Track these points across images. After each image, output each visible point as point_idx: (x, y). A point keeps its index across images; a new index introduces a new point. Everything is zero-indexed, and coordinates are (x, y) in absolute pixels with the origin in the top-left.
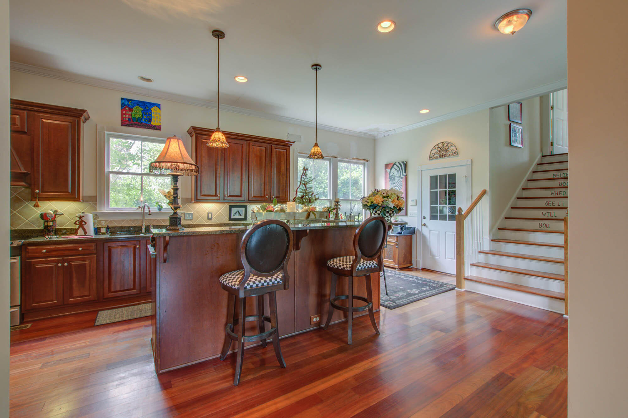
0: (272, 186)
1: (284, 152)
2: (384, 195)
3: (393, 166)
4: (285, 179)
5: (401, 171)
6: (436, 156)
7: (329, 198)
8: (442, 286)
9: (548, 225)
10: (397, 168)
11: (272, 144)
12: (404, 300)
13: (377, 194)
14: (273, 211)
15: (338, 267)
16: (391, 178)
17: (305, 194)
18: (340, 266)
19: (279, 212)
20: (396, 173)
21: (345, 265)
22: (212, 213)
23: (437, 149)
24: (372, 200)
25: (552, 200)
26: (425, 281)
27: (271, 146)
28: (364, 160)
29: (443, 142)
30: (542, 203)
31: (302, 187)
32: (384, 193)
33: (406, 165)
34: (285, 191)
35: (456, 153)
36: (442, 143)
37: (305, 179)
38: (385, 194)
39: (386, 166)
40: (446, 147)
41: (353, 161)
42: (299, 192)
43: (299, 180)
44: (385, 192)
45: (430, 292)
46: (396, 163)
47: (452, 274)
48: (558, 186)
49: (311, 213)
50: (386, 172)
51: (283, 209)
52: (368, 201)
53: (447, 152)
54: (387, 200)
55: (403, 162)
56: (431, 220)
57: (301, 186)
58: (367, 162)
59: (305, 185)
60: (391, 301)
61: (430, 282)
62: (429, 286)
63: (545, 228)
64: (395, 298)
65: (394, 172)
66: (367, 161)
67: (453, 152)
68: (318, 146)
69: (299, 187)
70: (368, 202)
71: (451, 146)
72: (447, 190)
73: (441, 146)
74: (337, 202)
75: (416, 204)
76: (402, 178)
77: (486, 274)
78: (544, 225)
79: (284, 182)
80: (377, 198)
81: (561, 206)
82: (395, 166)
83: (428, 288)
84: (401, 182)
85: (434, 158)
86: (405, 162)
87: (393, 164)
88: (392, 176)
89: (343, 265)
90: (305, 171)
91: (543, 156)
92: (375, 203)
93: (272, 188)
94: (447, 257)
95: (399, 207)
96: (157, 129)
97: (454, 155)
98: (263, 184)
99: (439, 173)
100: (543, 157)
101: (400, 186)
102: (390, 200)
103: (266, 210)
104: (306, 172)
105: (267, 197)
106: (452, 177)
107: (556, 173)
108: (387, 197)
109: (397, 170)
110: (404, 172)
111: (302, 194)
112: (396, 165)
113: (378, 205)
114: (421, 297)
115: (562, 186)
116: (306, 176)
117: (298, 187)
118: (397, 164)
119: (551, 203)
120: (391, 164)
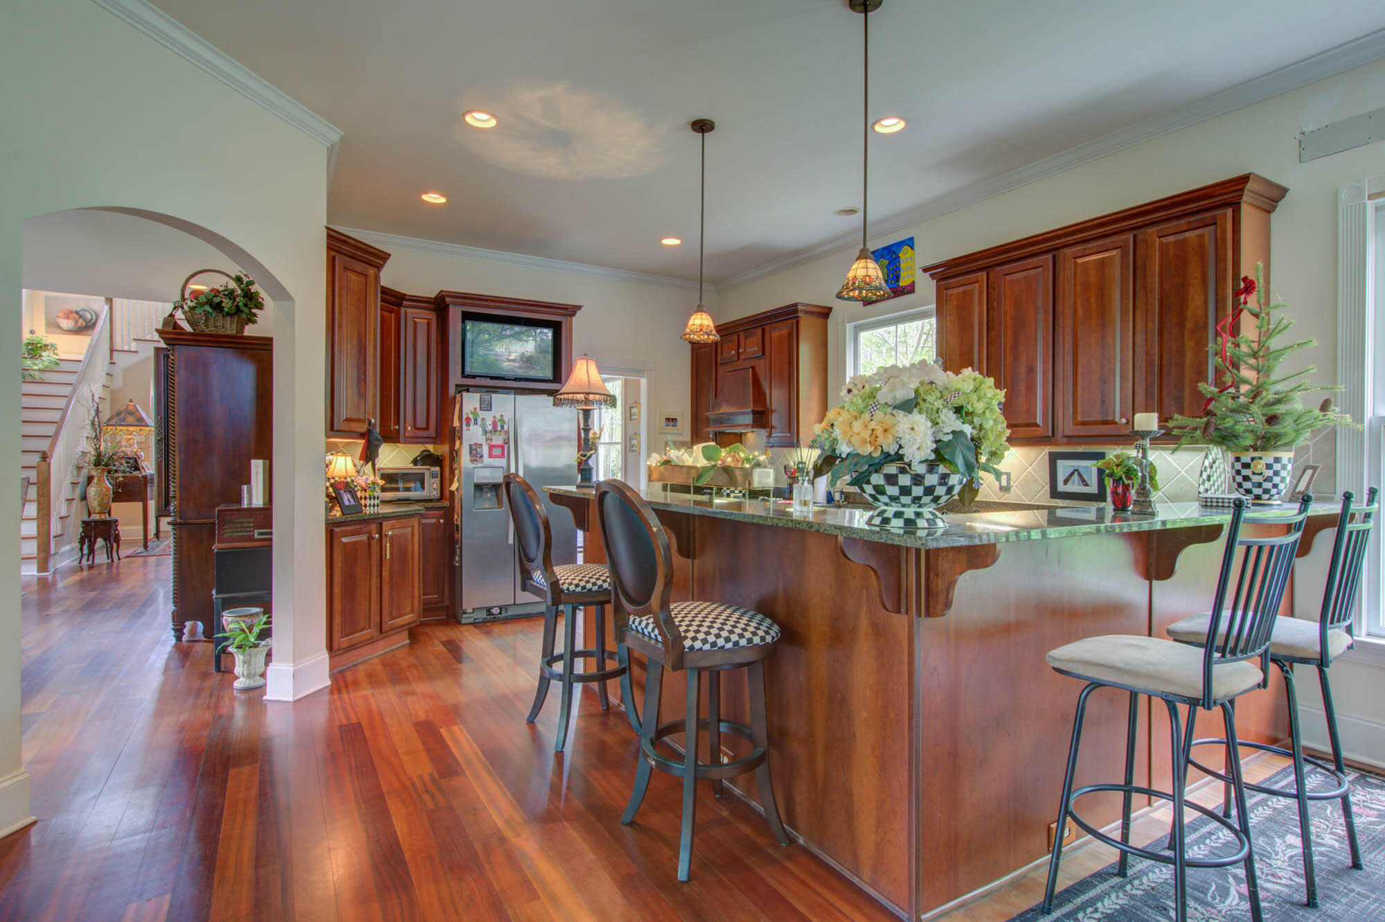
1: (1202, 236)
11: (1148, 225)
22: (1008, 474)
96: (908, 293)
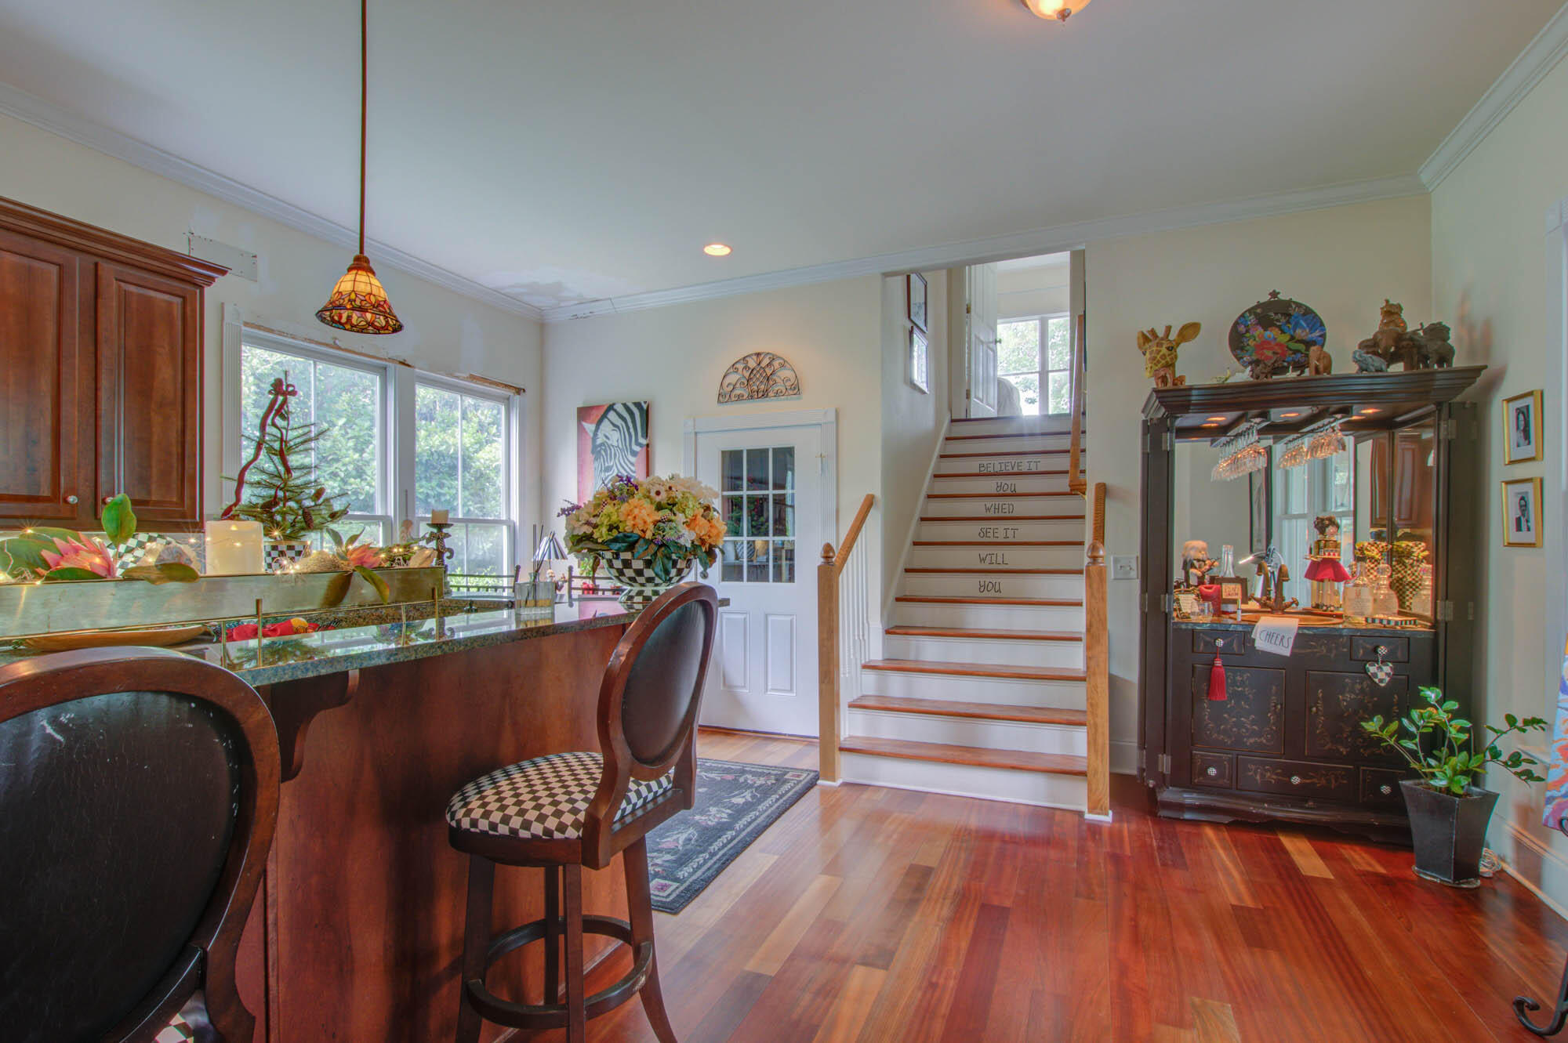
0: (104, 449)
1: (170, 304)
2: (658, 499)
3: (605, 416)
4: (180, 423)
5: (632, 430)
6: (737, 392)
7: (379, 512)
8: (780, 780)
9: (997, 584)
10: (620, 420)
11: (102, 256)
12: (700, 860)
13: (632, 495)
14: (103, 573)
15: (514, 831)
16: (598, 450)
17: (281, 494)
18: (526, 825)
19: (153, 582)
20: (615, 437)
21: (551, 819)
23: (740, 370)
24: (614, 518)
25: (993, 525)
26: (728, 771)
27: (96, 264)
28: (506, 386)
29: (758, 354)
30: (971, 531)
31: (266, 462)
32: (658, 493)
33: (646, 414)
34: (175, 475)
35: (795, 389)
36: (755, 357)
37: (284, 431)
38: (664, 495)
39: (584, 413)
40: (767, 370)
41: (473, 385)
42: (252, 484)
43: (251, 428)
44: (662, 490)
45: (760, 808)
46: (614, 404)
47: (785, 735)
48: (993, 491)
49: (357, 578)
50: (581, 430)
51: (184, 561)
52: (594, 521)
53: (771, 383)
54: (673, 518)
55: (638, 405)
56: (723, 580)
57: (261, 457)
58: (518, 396)
59: (282, 455)
60: (664, 878)
61: (743, 772)
62: (747, 786)
63: (992, 594)
64: (668, 857)
65: (611, 435)
66: (519, 391)
67: (788, 384)
68: (374, 273)
69: (250, 463)
70: (596, 526)
71: (782, 366)
72: (771, 492)
73: (752, 364)
74: (440, 526)
76: (634, 454)
77: (889, 728)
78: (991, 585)
79: (174, 436)
80: (636, 511)
81: (1011, 540)
82: (612, 415)
83: (748, 795)
84: (633, 465)
85: (733, 399)
86: (645, 402)
87: (606, 407)
88: (602, 444)
89: (542, 818)
90: (281, 398)
91: (953, 421)
92: (627, 526)
93: (103, 462)
94: (770, 687)
95: (707, 545)
97: (789, 395)
98: (46, 442)
99: (745, 443)
100: (954, 423)
102: (680, 517)
103: (47, 566)
104: (285, 402)
105: (72, 499)
106: (785, 456)
107: (985, 461)
108: (672, 505)
109: (618, 427)
110: (642, 436)
111: (266, 492)
112: (615, 411)
113: (640, 537)
114: (744, 833)
115: (1002, 492)
116: (284, 418)
117: (244, 462)
118: (620, 408)
119: (992, 531)
120: (598, 407)
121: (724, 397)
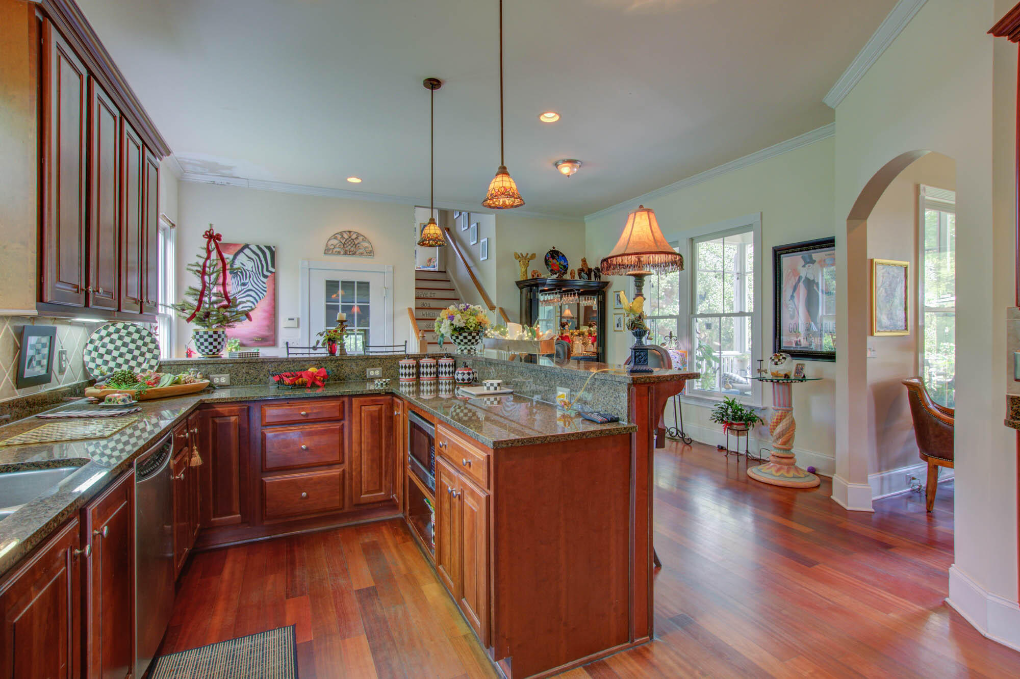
3: (242, 250)
5: (264, 262)
6: (337, 250)
10: (254, 255)
20: (250, 265)
23: (339, 238)
29: (350, 232)
33: (276, 255)
35: (371, 253)
36: (348, 233)
40: (355, 241)
46: (249, 245)
53: (357, 248)
55: (269, 248)
58: (172, 229)
65: (246, 263)
66: (173, 226)
67: (367, 250)
71: (364, 240)
72: (356, 304)
73: (346, 236)
75: (298, 326)
76: (265, 277)
82: (247, 251)
84: (264, 283)
85: (334, 253)
86: (275, 248)
87: (242, 246)
88: (239, 268)
97: (367, 256)
99: (341, 277)
101: (261, 291)
106: (364, 287)
109: (252, 259)
110: (271, 267)
112: (250, 249)
118: (254, 248)
120: (235, 245)
121: (327, 251)
